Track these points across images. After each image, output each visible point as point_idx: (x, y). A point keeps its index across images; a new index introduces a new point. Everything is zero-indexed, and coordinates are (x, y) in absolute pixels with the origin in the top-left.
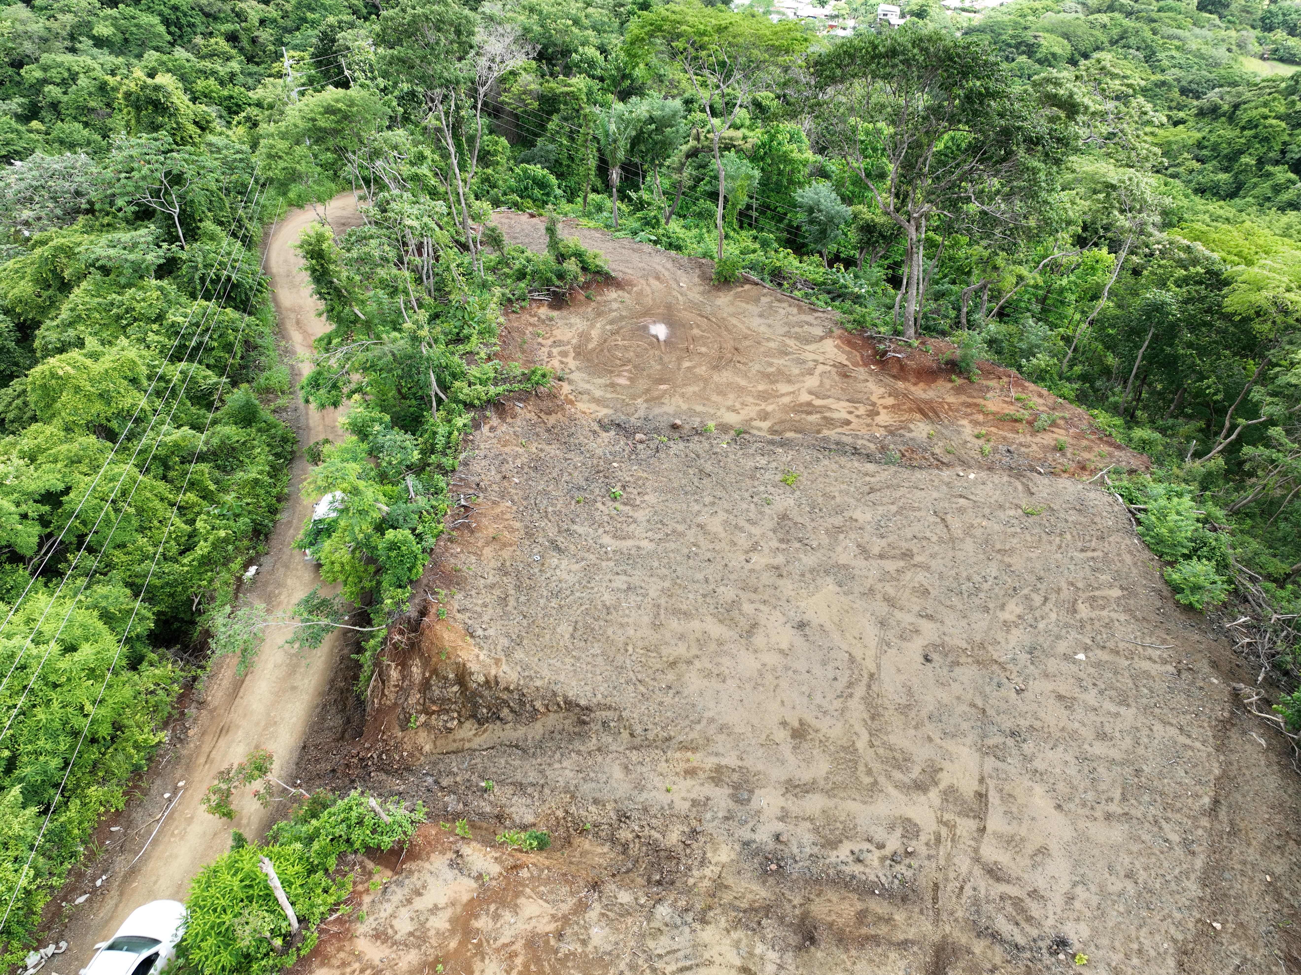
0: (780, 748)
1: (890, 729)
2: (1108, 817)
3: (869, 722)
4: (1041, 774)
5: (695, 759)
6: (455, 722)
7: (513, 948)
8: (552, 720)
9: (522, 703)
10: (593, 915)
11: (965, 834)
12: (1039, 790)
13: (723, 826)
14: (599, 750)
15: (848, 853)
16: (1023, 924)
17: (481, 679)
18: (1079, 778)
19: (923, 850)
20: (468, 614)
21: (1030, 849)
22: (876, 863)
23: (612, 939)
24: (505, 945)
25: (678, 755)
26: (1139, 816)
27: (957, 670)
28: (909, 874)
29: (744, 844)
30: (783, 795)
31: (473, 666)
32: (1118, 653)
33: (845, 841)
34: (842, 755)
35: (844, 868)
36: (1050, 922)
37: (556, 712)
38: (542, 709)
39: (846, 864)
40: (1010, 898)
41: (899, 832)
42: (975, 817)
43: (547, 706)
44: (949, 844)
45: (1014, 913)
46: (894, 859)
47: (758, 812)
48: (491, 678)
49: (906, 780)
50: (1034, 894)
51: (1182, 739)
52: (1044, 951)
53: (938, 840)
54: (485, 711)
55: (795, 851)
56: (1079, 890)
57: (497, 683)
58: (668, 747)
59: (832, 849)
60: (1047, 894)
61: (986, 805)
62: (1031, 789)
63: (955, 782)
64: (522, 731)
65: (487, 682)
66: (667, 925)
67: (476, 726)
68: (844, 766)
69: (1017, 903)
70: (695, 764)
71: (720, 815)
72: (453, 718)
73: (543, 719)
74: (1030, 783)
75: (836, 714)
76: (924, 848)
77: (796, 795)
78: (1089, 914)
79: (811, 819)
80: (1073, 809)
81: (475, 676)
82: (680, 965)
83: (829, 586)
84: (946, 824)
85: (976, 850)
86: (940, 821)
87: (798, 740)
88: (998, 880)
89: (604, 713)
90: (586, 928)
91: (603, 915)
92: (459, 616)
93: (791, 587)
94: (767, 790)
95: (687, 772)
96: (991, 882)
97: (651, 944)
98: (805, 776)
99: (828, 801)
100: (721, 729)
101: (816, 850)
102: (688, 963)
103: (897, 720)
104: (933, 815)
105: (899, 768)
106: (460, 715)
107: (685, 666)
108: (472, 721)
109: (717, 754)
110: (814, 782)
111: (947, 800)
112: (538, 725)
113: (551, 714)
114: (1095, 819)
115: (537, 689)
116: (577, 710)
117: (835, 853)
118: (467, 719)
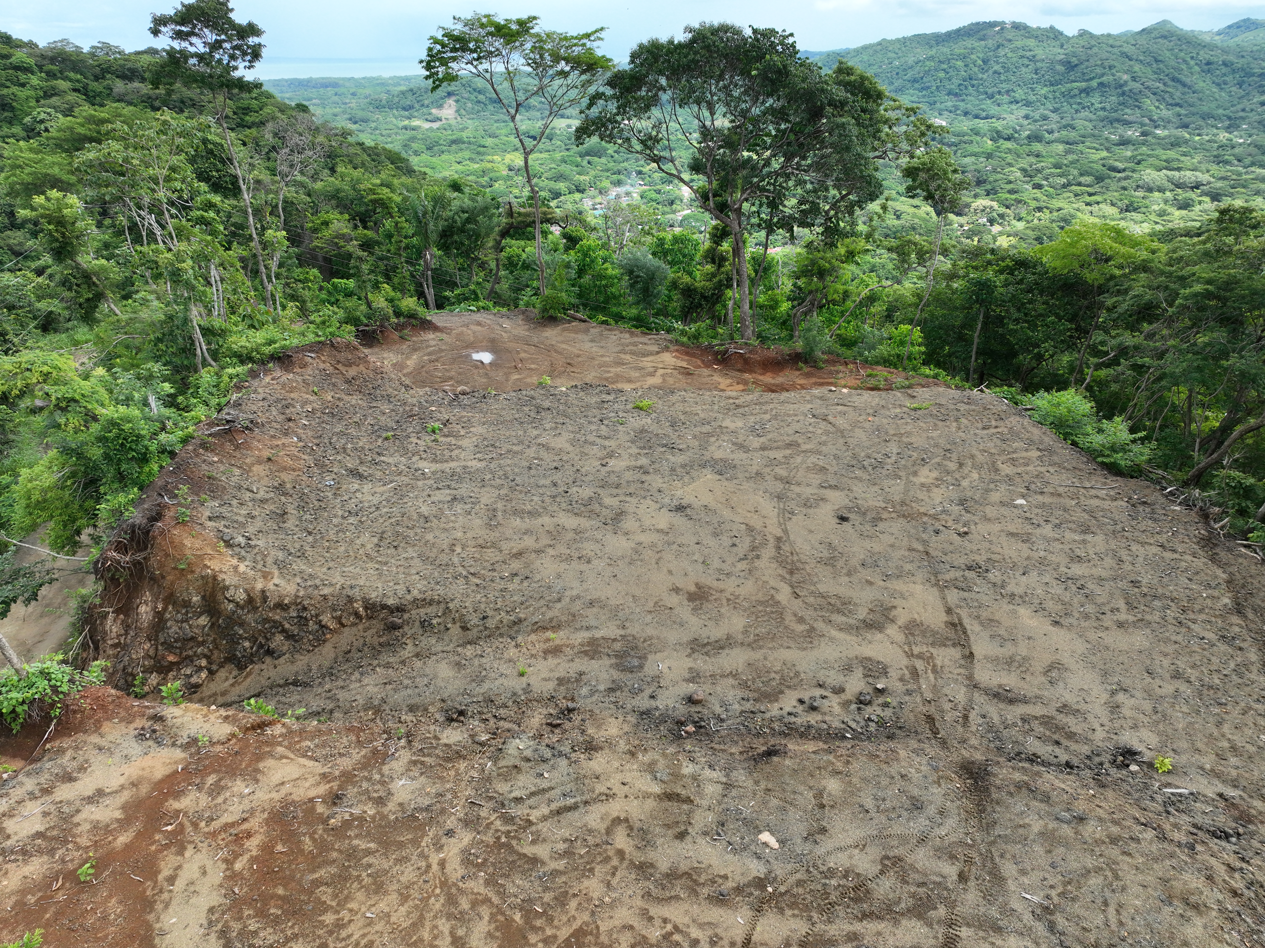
0: (676, 611)
1: (815, 580)
2: (1120, 625)
3: (788, 577)
4: (1021, 597)
5: (557, 637)
6: (204, 675)
7: (245, 826)
8: (348, 637)
9: (302, 621)
10: (397, 765)
11: (947, 662)
12: (1024, 612)
13: (607, 699)
14: (417, 655)
15: (795, 703)
16: (1065, 742)
17: (241, 596)
18: (1068, 594)
19: (899, 687)
20: (223, 523)
21: (1038, 666)
22: (837, 709)
23: (432, 790)
24: (226, 827)
25: (533, 637)
26: (1158, 620)
27: (881, 526)
28: (887, 713)
29: (642, 713)
30: (689, 656)
31: (229, 579)
32: (1059, 495)
33: (787, 691)
34: (760, 608)
35: (792, 719)
36: (1100, 734)
37: (354, 625)
38: (332, 625)
39: (795, 715)
40: (1036, 718)
41: (859, 673)
42: (954, 645)
43: (339, 620)
44: (931, 676)
45: (1048, 733)
46: (862, 702)
47: (657, 678)
48: (257, 594)
49: (852, 621)
50: (1064, 708)
51: (1168, 555)
52: (1107, 765)
53: (915, 673)
54: (247, 644)
55: (718, 710)
56: (1121, 697)
57: (265, 599)
58: (518, 632)
59: (770, 702)
60: (1083, 707)
61: (965, 633)
62: (1015, 612)
63: (916, 616)
64: (302, 661)
65: (250, 600)
66: (528, 760)
67: (235, 672)
68: (766, 618)
69: (1046, 721)
70: (558, 642)
71: (602, 687)
72: (200, 669)
73: (335, 638)
74: (1011, 607)
75: (742, 574)
76: (899, 684)
77: (707, 654)
78: (1146, 720)
79: (734, 675)
80: (1075, 623)
81: (231, 592)
82: (554, 806)
83: (709, 476)
84: (920, 656)
85: (970, 677)
86: (910, 655)
87: (698, 602)
88: (1011, 702)
89: (422, 611)
90: (383, 783)
91: (415, 763)
92: (210, 524)
93: (661, 481)
94: (665, 654)
95: (546, 652)
96: (1002, 706)
97: (502, 787)
98: (716, 633)
99: (752, 653)
100: (591, 604)
101: (748, 706)
102: (570, 801)
103: (823, 572)
104: (900, 651)
105: (839, 611)
106: (210, 663)
107: (534, 555)
108: (229, 666)
109: (588, 628)
110: (729, 637)
111: (912, 634)
112: (328, 648)
113: (346, 630)
114: (1107, 629)
115: (325, 597)
116: (384, 613)
117: (776, 705)
118: (221, 665)
